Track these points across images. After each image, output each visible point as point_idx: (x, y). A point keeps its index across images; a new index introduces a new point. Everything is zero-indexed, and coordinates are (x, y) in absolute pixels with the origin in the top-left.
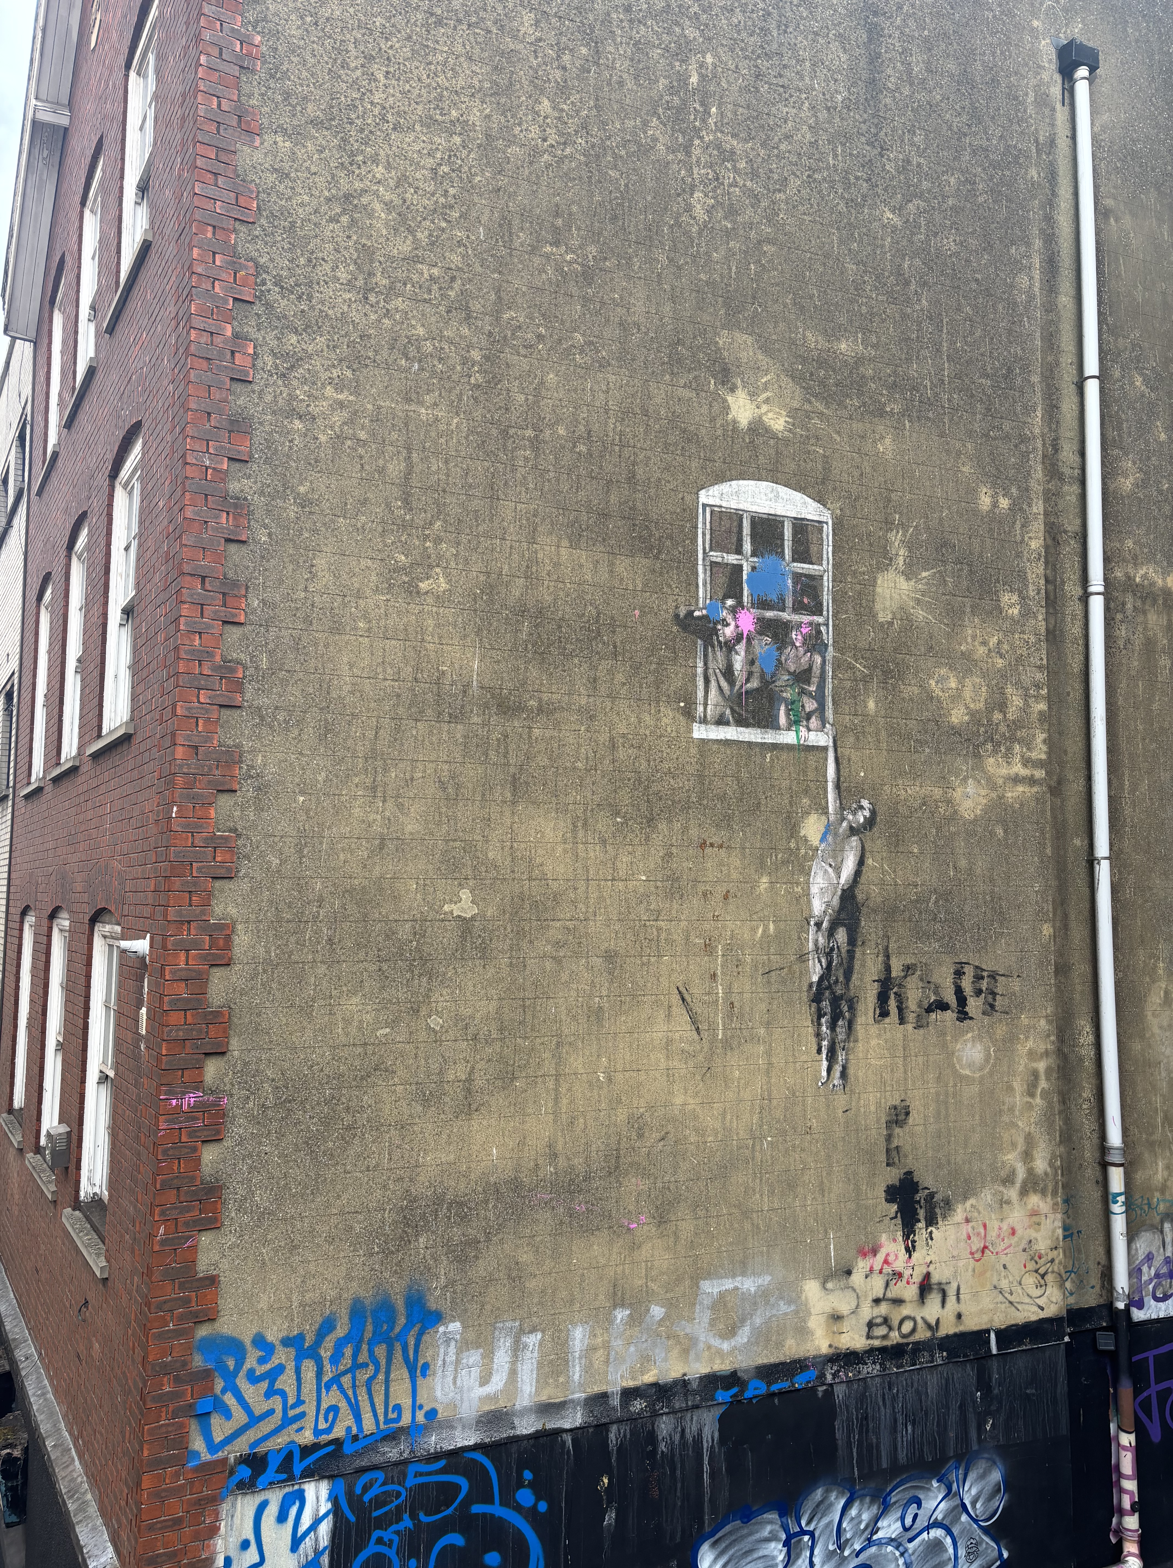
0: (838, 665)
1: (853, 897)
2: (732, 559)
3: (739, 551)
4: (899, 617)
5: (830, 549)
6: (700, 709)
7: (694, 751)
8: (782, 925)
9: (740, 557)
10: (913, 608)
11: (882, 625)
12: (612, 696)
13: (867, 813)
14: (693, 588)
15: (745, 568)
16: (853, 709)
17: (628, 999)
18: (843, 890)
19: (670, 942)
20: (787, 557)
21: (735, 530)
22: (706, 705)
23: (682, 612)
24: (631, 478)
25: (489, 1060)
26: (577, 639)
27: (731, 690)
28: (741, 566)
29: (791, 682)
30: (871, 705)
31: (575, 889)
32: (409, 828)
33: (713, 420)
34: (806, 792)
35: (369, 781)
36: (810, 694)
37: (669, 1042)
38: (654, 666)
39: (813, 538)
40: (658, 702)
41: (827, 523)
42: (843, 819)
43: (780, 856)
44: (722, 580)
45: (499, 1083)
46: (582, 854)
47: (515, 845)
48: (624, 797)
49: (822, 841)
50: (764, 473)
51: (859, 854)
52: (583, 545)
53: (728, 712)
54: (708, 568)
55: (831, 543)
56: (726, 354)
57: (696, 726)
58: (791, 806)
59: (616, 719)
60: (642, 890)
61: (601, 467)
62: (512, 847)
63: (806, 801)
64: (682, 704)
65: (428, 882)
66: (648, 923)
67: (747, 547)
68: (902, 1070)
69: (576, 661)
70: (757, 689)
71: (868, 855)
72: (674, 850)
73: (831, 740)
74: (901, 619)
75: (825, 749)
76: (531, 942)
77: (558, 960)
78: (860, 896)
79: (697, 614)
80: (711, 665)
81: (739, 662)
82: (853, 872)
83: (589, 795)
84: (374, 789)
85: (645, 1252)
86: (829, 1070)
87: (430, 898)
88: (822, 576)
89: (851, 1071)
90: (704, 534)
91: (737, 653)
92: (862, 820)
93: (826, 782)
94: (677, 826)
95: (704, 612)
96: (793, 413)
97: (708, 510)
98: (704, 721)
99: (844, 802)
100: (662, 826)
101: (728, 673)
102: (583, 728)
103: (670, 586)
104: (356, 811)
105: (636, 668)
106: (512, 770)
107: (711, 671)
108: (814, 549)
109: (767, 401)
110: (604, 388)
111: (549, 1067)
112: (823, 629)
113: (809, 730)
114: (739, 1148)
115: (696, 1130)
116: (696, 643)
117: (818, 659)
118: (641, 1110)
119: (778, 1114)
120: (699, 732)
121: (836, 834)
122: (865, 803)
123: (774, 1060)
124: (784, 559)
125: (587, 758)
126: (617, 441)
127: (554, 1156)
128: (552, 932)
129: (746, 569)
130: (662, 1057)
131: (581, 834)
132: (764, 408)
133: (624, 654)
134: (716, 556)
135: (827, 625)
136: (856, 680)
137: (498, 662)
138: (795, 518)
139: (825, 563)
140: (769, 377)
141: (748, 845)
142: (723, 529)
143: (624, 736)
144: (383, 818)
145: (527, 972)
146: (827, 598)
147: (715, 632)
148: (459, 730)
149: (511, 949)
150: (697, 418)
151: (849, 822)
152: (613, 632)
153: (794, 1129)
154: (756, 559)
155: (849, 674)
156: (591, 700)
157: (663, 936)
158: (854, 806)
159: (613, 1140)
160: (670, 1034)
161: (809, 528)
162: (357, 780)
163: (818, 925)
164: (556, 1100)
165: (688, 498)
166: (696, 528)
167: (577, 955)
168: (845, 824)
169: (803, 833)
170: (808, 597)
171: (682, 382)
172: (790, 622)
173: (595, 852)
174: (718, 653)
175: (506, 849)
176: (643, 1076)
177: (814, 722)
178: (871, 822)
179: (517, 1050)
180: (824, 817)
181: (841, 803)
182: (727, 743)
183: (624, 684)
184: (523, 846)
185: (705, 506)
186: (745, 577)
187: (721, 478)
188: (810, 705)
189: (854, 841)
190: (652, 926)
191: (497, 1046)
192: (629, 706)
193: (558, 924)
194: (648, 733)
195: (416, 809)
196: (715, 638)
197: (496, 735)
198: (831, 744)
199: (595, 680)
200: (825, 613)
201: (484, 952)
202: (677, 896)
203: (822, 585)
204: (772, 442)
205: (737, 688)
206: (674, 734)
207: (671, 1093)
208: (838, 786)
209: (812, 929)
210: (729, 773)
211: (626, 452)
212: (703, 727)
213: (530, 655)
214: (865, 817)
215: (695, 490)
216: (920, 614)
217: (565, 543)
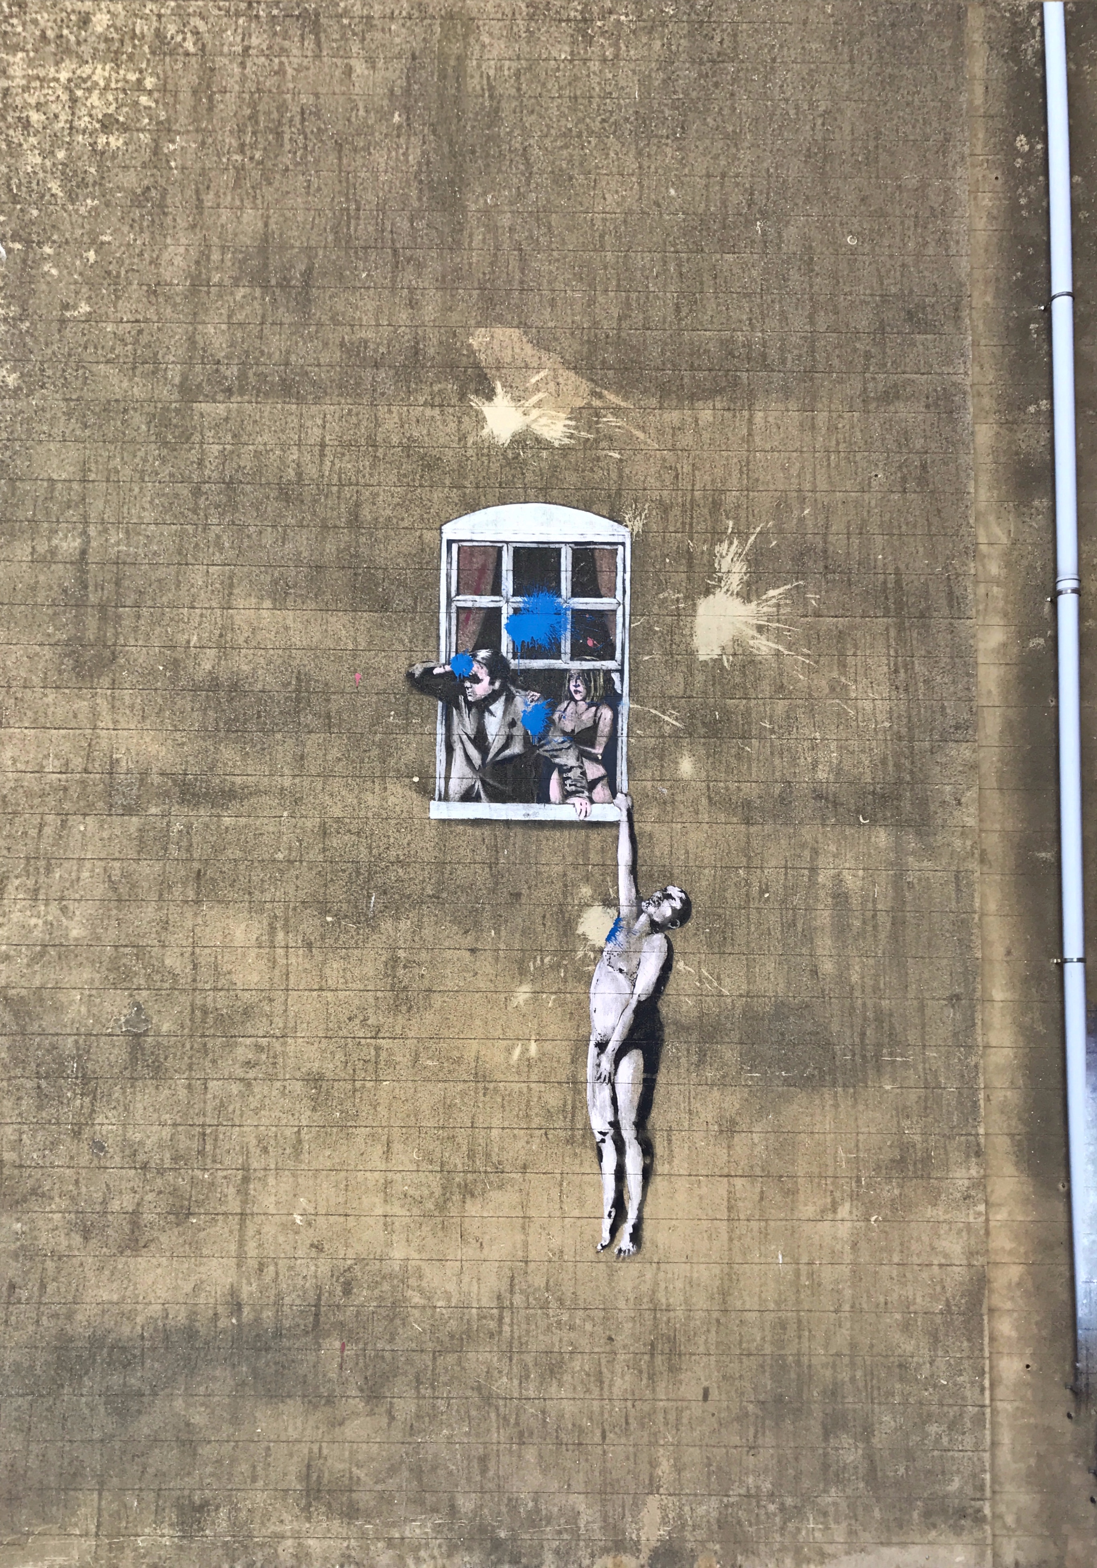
0: (635, 718)
1: (656, 1011)
2: (485, 601)
3: (496, 590)
4: (731, 651)
5: (628, 576)
6: (440, 783)
7: (430, 833)
8: (548, 1046)
9: (497, 598)
10: (753, 638)
11: (705, 663)
12: (326, 775)
13: (678, 905)
14: (432, 642)
15: (504, 611)
16: (657, 773)
17: (335, 1130)
18: (639, 1002)
19: (391, 1064)
20: (564, 592)
21: (491, 566)
22: (447, 778)
23: (418, 670)
24: (355, 522)
25: (160, 1192)
26: (281, 713)
27: (484, 759)
28: (499, 609)
29: (567, 745)
30: (686, 767)
31: (271, 1000)
32: (74, 933)
33: (463, 438)
34: (587, 879)
35: (30, 883)
36: (593, 758)
37: (388, 1183)
38: (378, 737)
39: (603, 564)
40: (383, 778)
41: (623, 544)
42: (640, 912)
43: (547, 960)
44: (473, 627)
45: (171, 1218)
46: (282, 961)
47: (197, 950)
48: (337, 892)
49: (608, 939)
50: (532, 492)
51: (663, 956)
52: (290, 603)
53: (478, 785)
54: (454, 616)
55: (628, 569)
56: (483, 357)
57: (434, 804)
58: (565, 897)
59: (328, 801)
60: (356, 1002)
61: (314, 513)
62: (193, 953)
63: (586, 891)
64: (416, 779)
65: (94, 992)
66: (363, 1041)
67: (508, 584)
68: (725, 1236)
69: (279, 736)
70: (518, 756)
71: (676, 957)
72: (401, 954)
73: (625, 813)
74: (734, 655)
75: (616, 825)
76: (214, 1061)
77: (247, 1083)
78: (665, 1010)
79: (436, 671)
80: (457, 729)
81: (494, 725)
82: (654, 979)
83: (292, 892)
84: (36, 891)
85: (350, 1430)
86: (614, 1230)
87: (95, 1010)
88: (614, 612)
89: (647, 1233)
90: (448, 576)
91: (491, 714)
92: (668, 913)
93: (617, 865)
94: (404, 925)
95: (448, 668)
96: (576, 414)
97: (455, 547)
98: (445, 798)
99: (642, 890)
100: (387, 925)
101: (480, 739)
102: (285, 814)
103: (401, 641)
104: (16, 916)
105: (356, 740)
106: (196, 865)
107: (455, 738)
108: (603, 579)
109: (539, 405)
110: (319, 422)
111: (234, 1205)
112: (615, 676)
113: (592, 802)
114: (481, 1318)
115: (421, 1291)
116: (435, 706)
117: (606, 714)
118: (349, 1262)
119: (539, 1281)
120: (438, 810)
121: (629, 931)
122: (674, 891)
123: (532, 1213)
124: (560, 596)
125: (290, 849)
126: (335, 480)
127: (237, 1307)
128: (240, 1050)
129: (506, 612)
130: (378, 1200)
131: (280, 935)
132: (535, 413)
133: (340, 726)
134: (467, 600)
135: (621, 672)
136: (663, 736)
137: (183, 744)
138: (576, 543)
139: (619, 593)
140: (542, 374)
141: (502, 946)
142: (475, 566)
143: (338, 820)
144: (45, 922)
145: (209, 1096)
146: (620, 636)
147: (463, 691)
148: (135, 821)
149: (190, 1067)
150: (441, 441)
151: (650, 916)
152: (328, 700)
153: (561, 1300)
154: (519, 599)
155: (654, 730)
156: (297, 780)
157: (384, 1055)
158: (659, 894)
159: (312, 1295)
160: (390, 1175)
161: (597, 553)
162: (17, 882)
163: (602, 1046)
164: (241, 1244)
165: (428, 536)
166: (438, 569)
167: (271, 1078)
168: (643, 918)
169: (580, 931)
170: (594, 638)
171: (421, 400)
172: (567, 670)
173: (297, 960)
174: (465, 716)
175: (187, 955)
176: (351, 1222)
177: (601, 791)
178: (682, 916)
179: (193, 1182)
180: (613, 912)
181: (637, 891)
182: (477, 823)
183: (340, 760)
184: (207, 951)
185: (450, 542)
186: (504, 621)
187: (471, 506)
188: (594, 771)
189: (658, 939)
190: (368, 1045)
191: (170, 1176)
192: (347, 785)
193: (248, 1041)
194: (370, 815)
195: (81, 911)
196: (461, 698)
197: (178, 827)
198: (624, 817)
199: (302, 758)
200: (618, 655)
201: (158, 1072)
202: (404, 1008)
203: (615, 622)
204: (544, 454)
205: (491, 756)
206: (405, 815)
207: (389, 1244)
208: (634, 870)
209: (592, 1050)
210: (478, 858)
211: (347, 491)
212: (443, 804)
213: (222, 734)
214: (674, 909)
215: (437, 525)
216: (764, 646)
217: (267, 604)
